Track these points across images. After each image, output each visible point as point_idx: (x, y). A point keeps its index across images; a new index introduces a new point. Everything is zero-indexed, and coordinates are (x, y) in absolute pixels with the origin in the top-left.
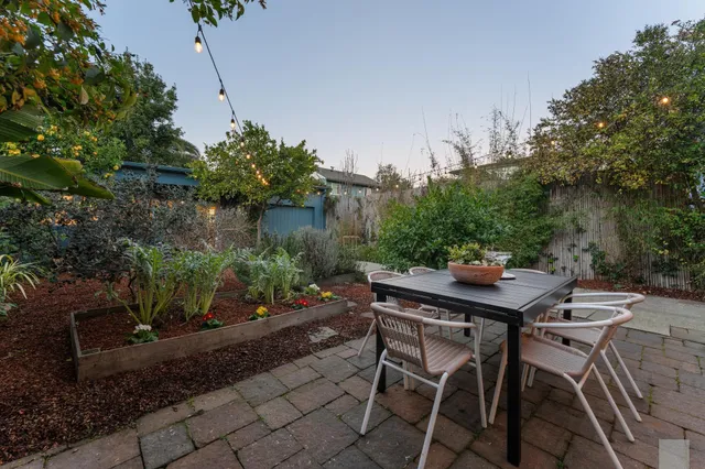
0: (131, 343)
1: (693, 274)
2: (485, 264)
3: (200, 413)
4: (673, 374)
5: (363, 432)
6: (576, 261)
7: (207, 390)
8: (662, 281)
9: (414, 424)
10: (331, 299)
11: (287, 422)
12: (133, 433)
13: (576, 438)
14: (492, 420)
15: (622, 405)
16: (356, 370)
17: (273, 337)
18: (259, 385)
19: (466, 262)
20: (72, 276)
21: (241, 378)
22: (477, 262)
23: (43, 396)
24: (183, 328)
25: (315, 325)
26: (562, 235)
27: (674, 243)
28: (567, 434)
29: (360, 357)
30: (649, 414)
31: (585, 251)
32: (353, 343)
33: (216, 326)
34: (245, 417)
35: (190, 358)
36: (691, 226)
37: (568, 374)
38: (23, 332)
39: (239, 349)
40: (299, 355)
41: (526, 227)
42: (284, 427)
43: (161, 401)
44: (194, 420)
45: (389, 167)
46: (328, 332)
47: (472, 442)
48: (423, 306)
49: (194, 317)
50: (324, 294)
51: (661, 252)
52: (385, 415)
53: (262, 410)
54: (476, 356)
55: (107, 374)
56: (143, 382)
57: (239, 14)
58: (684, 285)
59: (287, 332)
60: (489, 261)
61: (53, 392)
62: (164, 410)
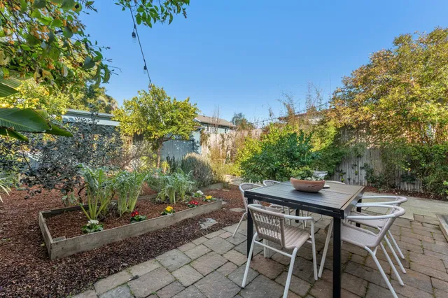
0: (86, 232)
1: (424, 183)
2: (314, 180)
3: (137, 277)
4: (419, 243)
5: (243, 285)
6: (356, 174)
7: (139, 262)
8: (407, 186)
9: (274, 280)
10: (212, 200)
11: (194, 281)
12: (93, 293)
13: (371, 284)
14: (320, 275)
15: (396, 264)
16: (232, 246)
17: (177, 226)
18: (172, 257)
19: (303, 178)
20: (39, 187)
21: (160, 253)
22: (309, 178)
23: (28, 270)
24: (118, 221)
25: (203, 217)
26: (349, 159)
27: (414, 164)
28: (365, 282)
29: (234, 237)
30: (409, 268)
31: (362, 168)
32: (228, 228)
33: (140, 220)
34: (166, 279)
35: (125, 241)
36: (424, 154)
37: (368, 246)
38: (5, 226)
39: (157, 234)
40: (195, 237)
41: (327, 154)
42: (192, 284)
43: (109, 270)
44: (133, 282)
45: (240, 115)
46: (211, 222)
47: (310, 289)
48: (272, 205)
49: (124, 213)
50: (207, 197)
51: (406, 169)
52: (255, 274)
53: (177, 274)
54: (312, 236)
55: (71, 253)
56: (96, 258)
57: (170, 21)
58: (419, 188)
59: (185, 222)
60: (316, 177)
61: (34, 268)
62: (112, 276)
